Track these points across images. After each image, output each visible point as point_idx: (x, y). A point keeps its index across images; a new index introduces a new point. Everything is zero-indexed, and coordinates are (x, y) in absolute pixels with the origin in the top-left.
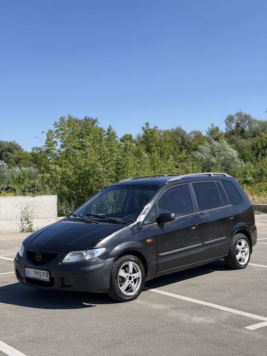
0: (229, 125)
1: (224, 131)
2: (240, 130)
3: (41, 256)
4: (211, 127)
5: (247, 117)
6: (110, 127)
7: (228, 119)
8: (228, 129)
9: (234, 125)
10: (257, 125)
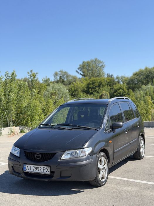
0: (56, 77)
1: (53, 81)
2: (62, 80)
3: (40, 155)
4: (45, 78)
5: (66, 73)
6: (14, 71)
7: (55, 74)
8: (55, 79)
9: (58, 78)
10: (71, 78)
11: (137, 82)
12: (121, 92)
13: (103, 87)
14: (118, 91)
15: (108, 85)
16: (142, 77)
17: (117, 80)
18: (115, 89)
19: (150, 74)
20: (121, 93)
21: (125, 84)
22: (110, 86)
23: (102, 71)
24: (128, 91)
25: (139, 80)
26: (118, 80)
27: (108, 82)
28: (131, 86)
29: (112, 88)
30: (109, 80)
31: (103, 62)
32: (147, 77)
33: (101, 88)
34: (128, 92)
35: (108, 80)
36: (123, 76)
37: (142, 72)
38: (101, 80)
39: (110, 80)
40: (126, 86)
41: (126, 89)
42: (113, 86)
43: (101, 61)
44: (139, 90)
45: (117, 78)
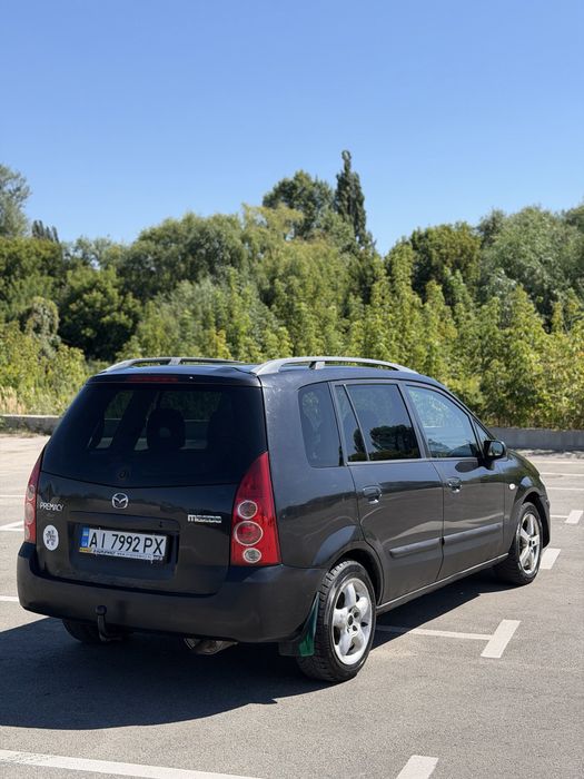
11: (155, 266)
12: (95, 301)
13: (23, 278)
14: (85, 296)
15: (46, 271)
16: (174, 246)
17: (79, 254)
18: (72, 288)
19: (203, 241)
20: (98, 305)
21: (113, 272)
22: (51, 273)
23: (18, 211)
24: (122, 297)
25: (163, 259)
26: (84, 255)
27: (44, 259)
28: (134, 278)
29: (61, 284)
30: (46, 249)
31: (22, 176)
32: (193, 248)
33: (16, 278)
34: (124, 302)
35: (43, 252)
36: (103, 241)
37: (175, 232)
38: (16, 249)
39: (53, 252)
40: (117, 281)
41: (116, 290)
42: (65, 277)
43: (13, 170)
44: (168, 300)
45: (81, 244)
